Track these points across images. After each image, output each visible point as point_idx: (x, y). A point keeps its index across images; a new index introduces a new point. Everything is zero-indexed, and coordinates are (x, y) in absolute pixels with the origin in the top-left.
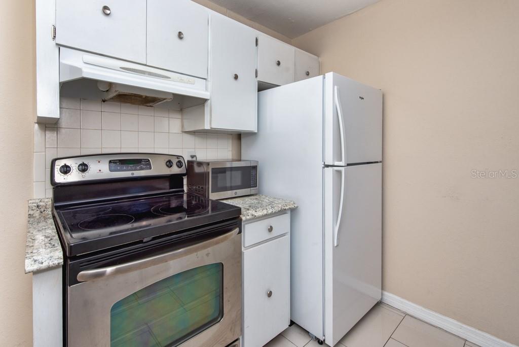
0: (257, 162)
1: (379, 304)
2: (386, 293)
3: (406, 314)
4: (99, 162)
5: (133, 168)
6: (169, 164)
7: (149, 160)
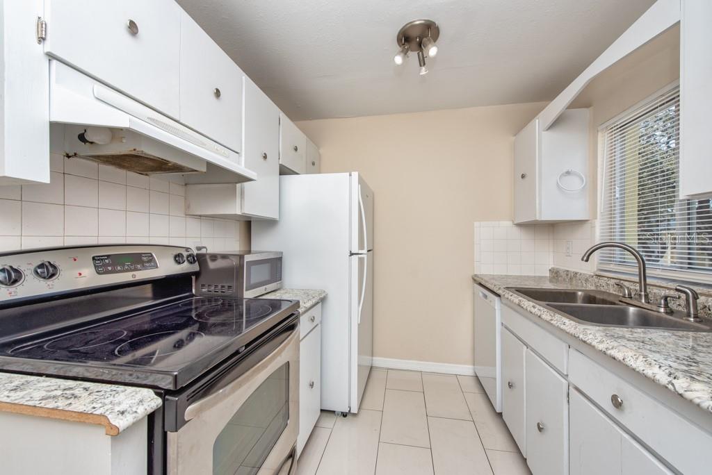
0: (282, 253)
1: (371, 367)
2: (374, 358)
3: (388, 369)
4: (75, 260)
5: (133, 267)
6: (178, 259)
7: (152, 256)
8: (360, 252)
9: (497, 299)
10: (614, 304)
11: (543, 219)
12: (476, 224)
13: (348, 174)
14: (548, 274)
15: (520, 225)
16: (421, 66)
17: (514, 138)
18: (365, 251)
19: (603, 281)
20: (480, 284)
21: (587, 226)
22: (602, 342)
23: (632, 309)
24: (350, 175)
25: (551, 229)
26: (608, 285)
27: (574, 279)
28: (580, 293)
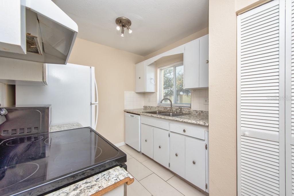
8: (96, 103)
9: (139, 116)
10: (166, 113)
11: (147, 91)
12: (125, 92)
13: (89, 67)
14: (143, 108)
15: (137, 93)
16: (122, 33)
17: (135, 65)
18: (97, 103)
19: (160, 108)
20: (127, 112)
21: (154, 94)
22: (180, 119)
23: (171, 113)
24: (91, 68)
25: (144, 94)
26: (161, 109)
27: (152, 109)
28: (157, 112)
